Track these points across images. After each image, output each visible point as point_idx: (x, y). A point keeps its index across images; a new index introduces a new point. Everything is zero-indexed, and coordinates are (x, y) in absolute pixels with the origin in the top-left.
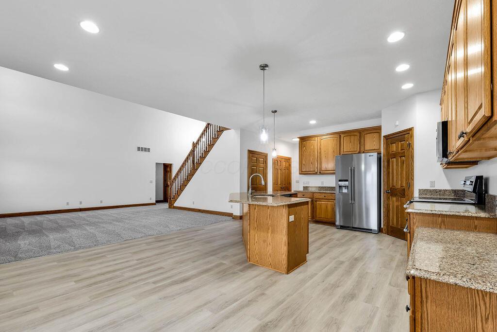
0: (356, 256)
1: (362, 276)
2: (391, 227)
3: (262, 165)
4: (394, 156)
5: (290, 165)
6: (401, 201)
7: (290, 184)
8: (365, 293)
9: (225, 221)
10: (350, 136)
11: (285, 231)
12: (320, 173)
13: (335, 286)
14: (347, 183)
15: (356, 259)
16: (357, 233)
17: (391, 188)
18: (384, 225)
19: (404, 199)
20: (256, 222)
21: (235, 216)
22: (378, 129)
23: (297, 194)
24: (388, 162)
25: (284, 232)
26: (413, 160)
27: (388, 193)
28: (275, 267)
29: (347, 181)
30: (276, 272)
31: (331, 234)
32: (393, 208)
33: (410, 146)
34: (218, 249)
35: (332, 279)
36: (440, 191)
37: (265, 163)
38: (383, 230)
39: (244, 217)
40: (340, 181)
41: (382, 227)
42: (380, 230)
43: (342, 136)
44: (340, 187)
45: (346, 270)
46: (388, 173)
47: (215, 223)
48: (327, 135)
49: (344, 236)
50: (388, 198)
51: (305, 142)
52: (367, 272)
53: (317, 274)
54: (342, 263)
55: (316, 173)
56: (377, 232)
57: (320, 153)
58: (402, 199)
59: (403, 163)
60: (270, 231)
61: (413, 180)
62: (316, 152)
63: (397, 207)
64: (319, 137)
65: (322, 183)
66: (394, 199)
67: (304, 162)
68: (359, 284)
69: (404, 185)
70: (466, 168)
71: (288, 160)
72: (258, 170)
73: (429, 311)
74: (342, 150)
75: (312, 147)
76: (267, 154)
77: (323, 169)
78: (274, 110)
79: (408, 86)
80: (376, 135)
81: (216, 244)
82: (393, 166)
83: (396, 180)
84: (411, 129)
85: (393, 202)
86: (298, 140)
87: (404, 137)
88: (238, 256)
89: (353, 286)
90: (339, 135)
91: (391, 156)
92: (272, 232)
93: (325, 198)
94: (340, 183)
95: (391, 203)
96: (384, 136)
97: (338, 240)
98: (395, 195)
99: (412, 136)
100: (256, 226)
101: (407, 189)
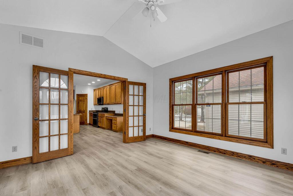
4: (81, 101)
17: (79, 110)
24: (79, 102)
26: (87, 103)
27: (79, 112)
33: (86, 99)
46: (79, 106)
58: (84, 113)
59: (84, 103)
83: (82, 108)
84: (87, 94)
87: (85, 96)
96: (77, 94)
98: (81, 112)
101: (85, 110)
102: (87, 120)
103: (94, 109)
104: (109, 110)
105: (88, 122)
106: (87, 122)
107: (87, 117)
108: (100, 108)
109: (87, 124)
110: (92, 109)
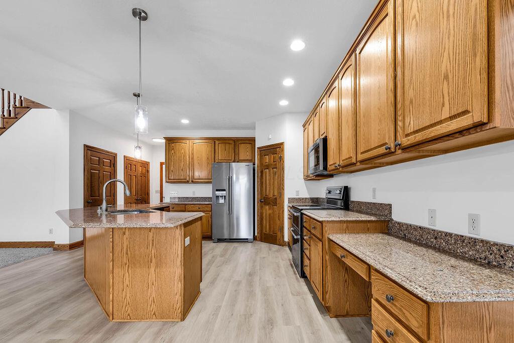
0: (248, 271)
1: (266, 292)
2: (265, 234)
3: (107, 168)
4: (267, 167)
5: (148, 171)
6: (273, 209)
7: (148, 194)
8: (279, 314)
9: (39, 255)
10: (225, 143)
11: (179, 261)
12: (192, 181)
13: (248, 316)
14: (224, 192)
15: (250, 275)
16: (236, 245)
17: (264, 198)
18: (258, 233)
19: (276, 207)
20: (127, 253)
21: (58, 245)
22: (251, 141)
23: (169, 207)
24: (262, 172)
25: (179, 263)
26: (284, 172)
27: (262, 202)
28: (163, 315)
29: (224, 190)
30: (165, 323)
31: (210, 250)
32: (266, 215)
33: (281, 159)
34: (34, 314)
35: (240, 307)
36: (303, 199)
37: (112, 165)
38: (258, 237)
39: (87, 244)
40: (217, 190)
41: (256, 235)
42: (255, 238)
43: (217, 142)
44: (217, 197)
45: (248, 291)
46: (262, 183)
47: (15, 263)
48: (201, 139)
49: (226, 251)
50: (262, 207)
51: (173, 145)
52: (267, 287)
53: (220, 307)
54: (239, 283)
55: (188, 182)
56: (252, 241)
57: (193, 158)
58: (274, 207)
59: (275, 174)
60: (153, 265)
61: (284, 190)
62: (188, 157)
63: (270, 215)
64: (191, 141)
65: (194, 193)
66: (267, 207)
67: (172, 168)
68: (268, 304)
69: (276, 194)
70: (319, 180)
71: (146, 165)
72: (101, 175)
73: (445, 338)
74: (217, 158)
75: (183, 151)
76: (116, 154)
77: (196, 177)
78: (137, 92)
79: (284, 103)
80: (249, 146)
81: (28, 305)
82: (266, 177)
83: (269, 190)
84: (282, 144)
85: (266, 210)
86: (164, 141)
87: (276, 150)
88: (87, 316)
89: (265, 309)
90: (214, 140)
91: (264, 167)
92: (157, 266)
93: (199, 210)
94: (217, 192)
95: (264, 211)
96: (258, 148)
97: (222, 256)
98: (269, 204)
99: (283, 150)
100: (125, 260)
101: (278, 198)
102: (282, 229)
103: (305, 194)
104: (354, 197)
105: (286, 239)
106: (283, 236)
107: (283, 221)
108: (321, 189)
109: (282, 244)
110: (298, 192)
